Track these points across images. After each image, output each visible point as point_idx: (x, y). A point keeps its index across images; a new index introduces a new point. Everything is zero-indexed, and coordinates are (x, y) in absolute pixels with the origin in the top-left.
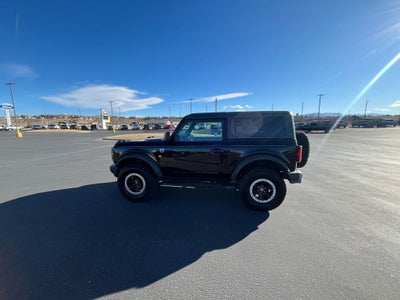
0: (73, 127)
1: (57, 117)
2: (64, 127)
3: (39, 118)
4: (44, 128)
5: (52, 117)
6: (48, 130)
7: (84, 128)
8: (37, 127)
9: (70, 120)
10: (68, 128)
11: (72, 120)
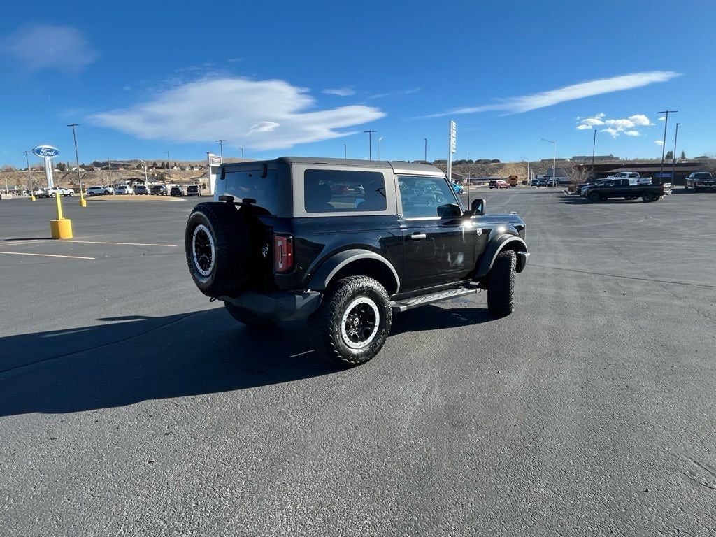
0: (156, 190)
1: (126, 166)
2: (140, 191)
3: (90, 169)
4: (107, 193)
5: (115, 166)
6: (115, 197)
7: (176, 193)
8: (95, 191)
9: (153, 175)
10: (147, 194)
11: (156, 175)
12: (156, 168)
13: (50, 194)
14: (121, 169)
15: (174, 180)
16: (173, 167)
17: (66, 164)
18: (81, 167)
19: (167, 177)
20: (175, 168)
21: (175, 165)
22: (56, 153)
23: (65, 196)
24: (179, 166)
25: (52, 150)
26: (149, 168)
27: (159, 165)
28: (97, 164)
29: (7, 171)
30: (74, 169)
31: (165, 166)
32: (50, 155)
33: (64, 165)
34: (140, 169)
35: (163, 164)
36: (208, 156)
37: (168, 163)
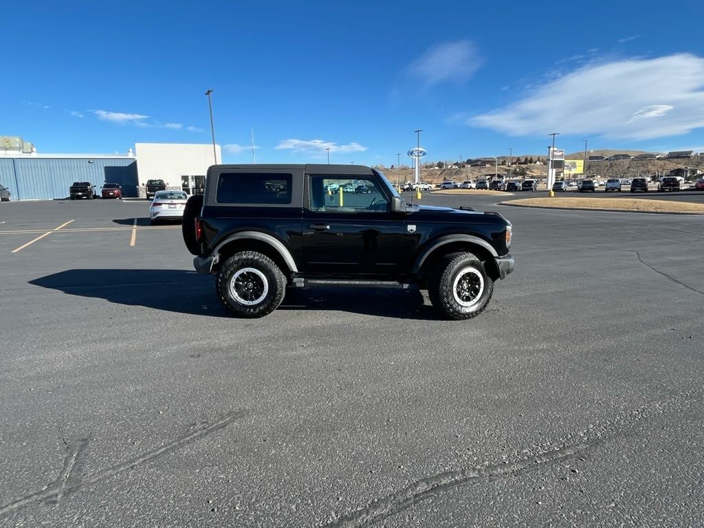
0: (494, 185)
1: (492, 163)
2: (482, 185)
4: (456, 187)
5: (484, 163)
8: (446, 185)
9: (515, 170)
10: (486, 188)
11: (518, 170)
12: (520, 163)
13: (414, 188)
14: (487, 165)
15: (534, 174)
16: (535, 162)
17: (444, 163)
18: (455, 164)
19: (528, 172)
20: (538, 163)
21: (539, 160)
22: (424, 154)
23: (426, 189)
24: (543, 161)
25: (421, 152)
26: (512, 164)
27: (523, 160)
28: (469, 162)
29: (403, 169)
30: (450, 167)
31: (529, 161)
32: (419, 156)
33: (443, 163)
34: (505, 165)
35: (526, 159)
37: (531, 158)
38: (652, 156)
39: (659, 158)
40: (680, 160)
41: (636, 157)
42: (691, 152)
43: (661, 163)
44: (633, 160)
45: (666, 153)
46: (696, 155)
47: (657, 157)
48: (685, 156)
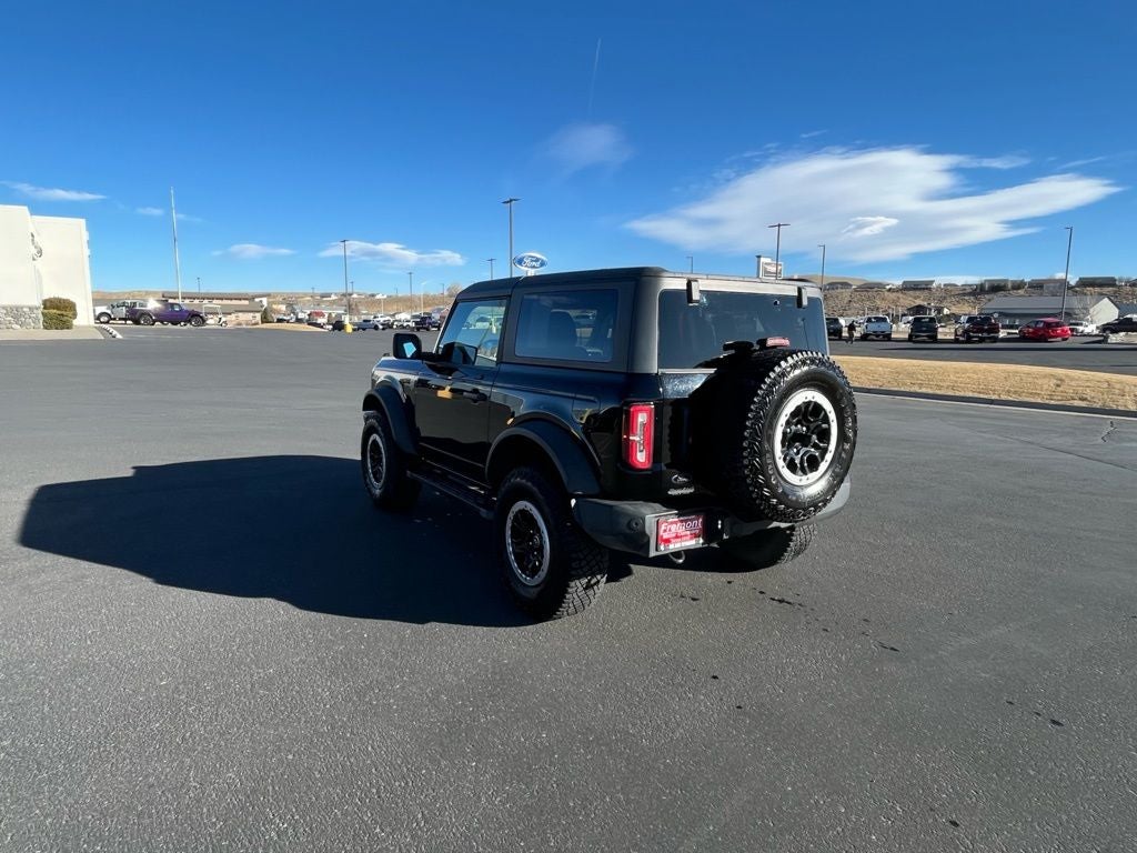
25: (537, 260)
32: (534, 267)
36: (759, 262)
38: (880, 286)
39: (890, 289)
40: (918, 293)
41: (859, 287)
42: (933, 282)
43: (893, 296)
44: (855, 290)
45: (898, 282)
46: (939, 287)
47: (888, 287)
48: (922, 287)
